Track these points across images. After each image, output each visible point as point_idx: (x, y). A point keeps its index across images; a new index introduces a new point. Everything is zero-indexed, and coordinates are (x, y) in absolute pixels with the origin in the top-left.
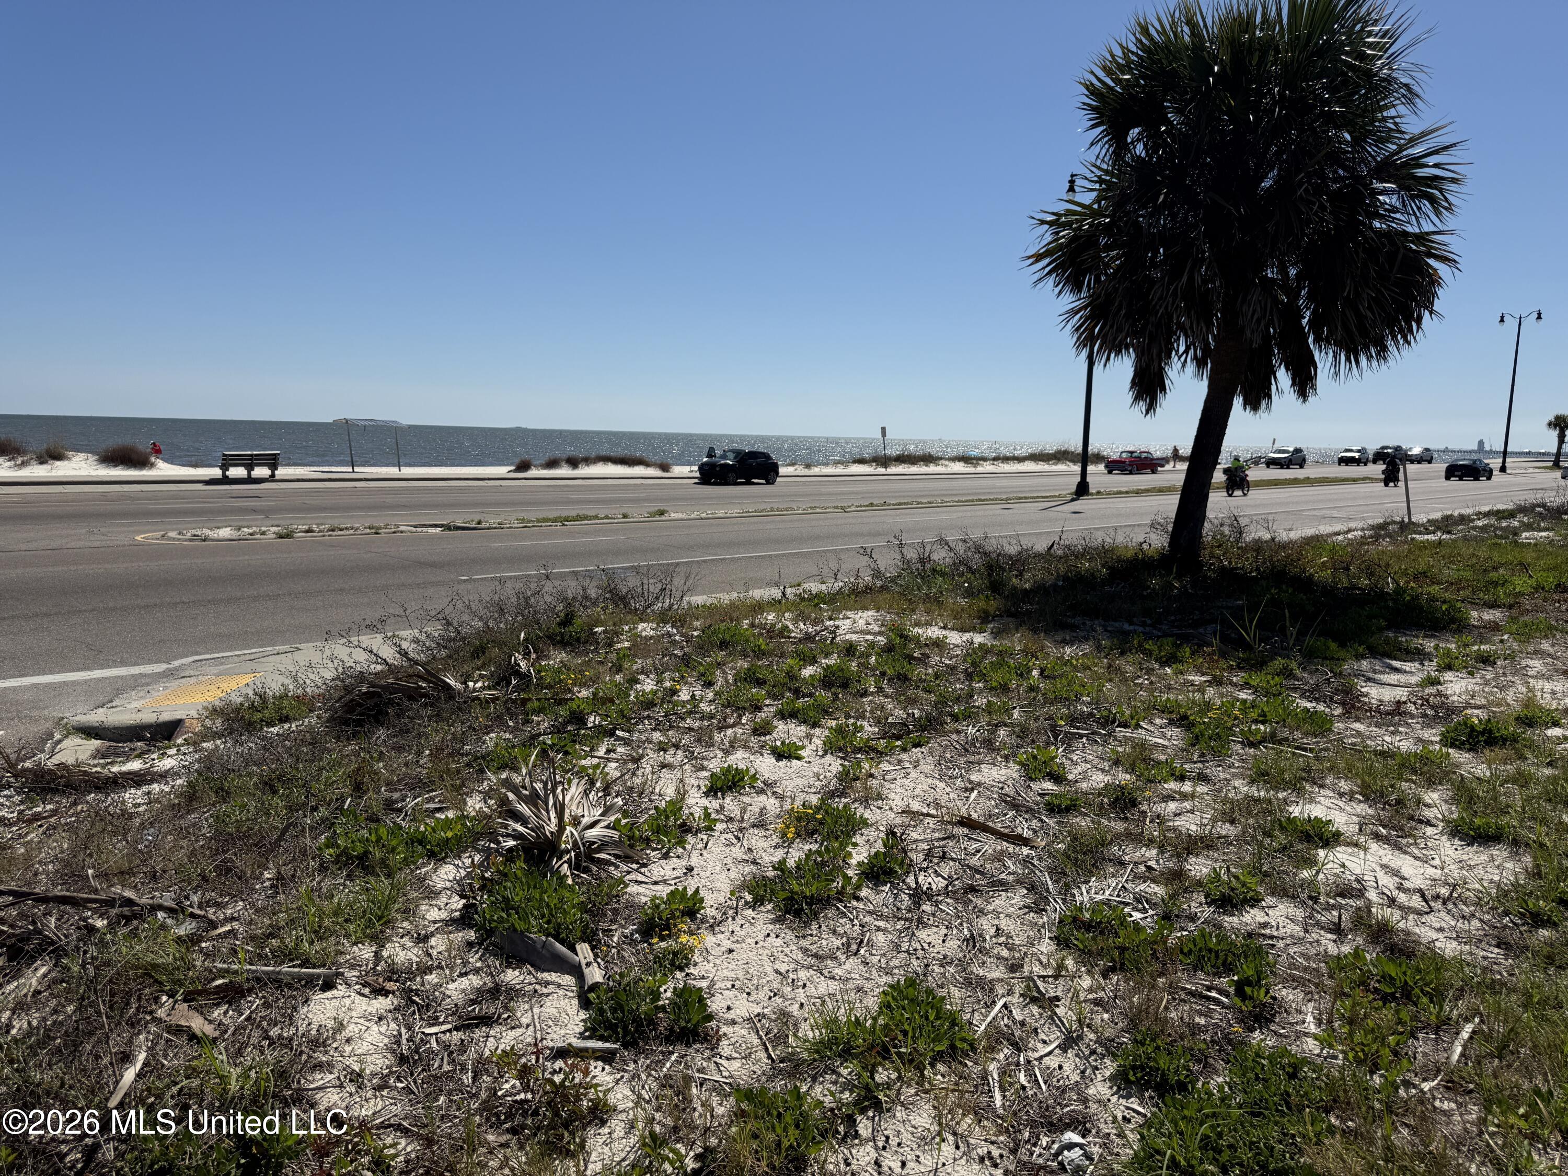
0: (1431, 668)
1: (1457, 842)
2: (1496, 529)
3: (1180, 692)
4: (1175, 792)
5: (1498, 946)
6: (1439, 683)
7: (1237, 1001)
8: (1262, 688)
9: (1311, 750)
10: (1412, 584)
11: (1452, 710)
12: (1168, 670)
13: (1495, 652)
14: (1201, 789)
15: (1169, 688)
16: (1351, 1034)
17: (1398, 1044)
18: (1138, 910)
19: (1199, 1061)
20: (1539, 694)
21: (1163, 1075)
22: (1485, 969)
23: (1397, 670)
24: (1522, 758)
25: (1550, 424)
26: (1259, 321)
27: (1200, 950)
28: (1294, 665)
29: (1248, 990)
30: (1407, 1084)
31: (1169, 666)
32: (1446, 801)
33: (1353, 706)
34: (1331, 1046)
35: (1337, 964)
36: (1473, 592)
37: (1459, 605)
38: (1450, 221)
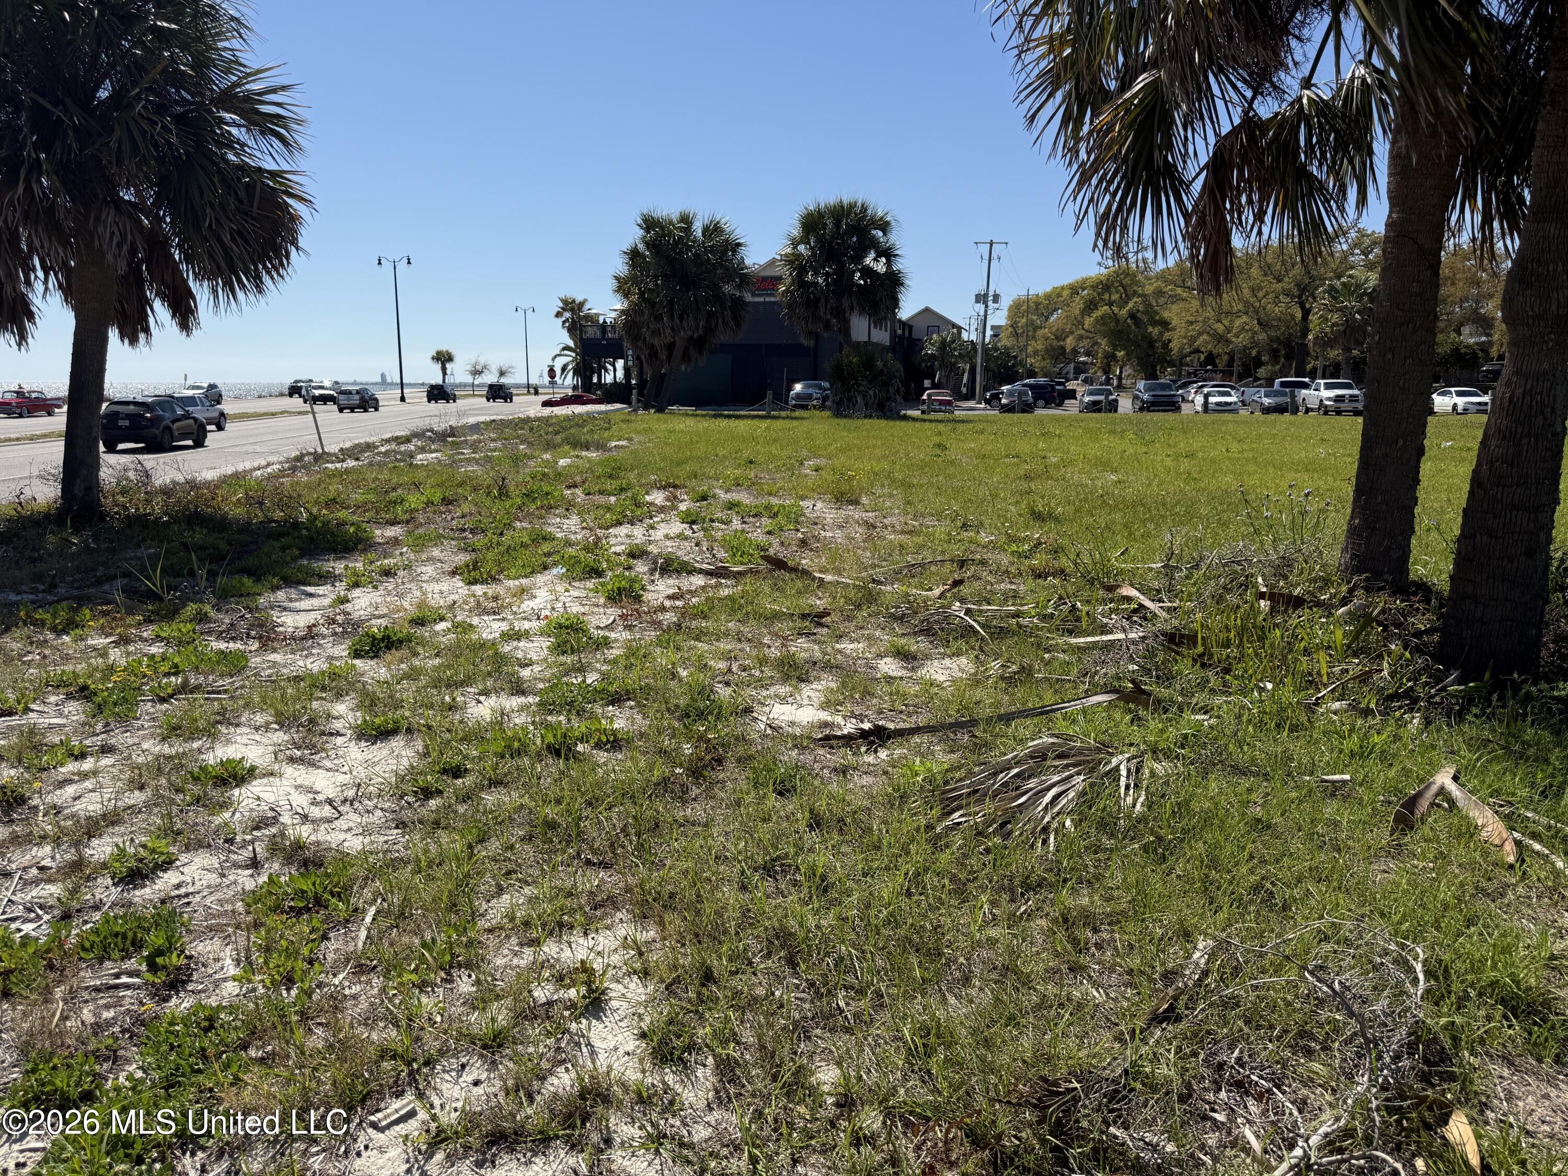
0: (341, 587)
1: (363, 744)
2: (396, 452)
3: (79, 660)
4: (74, 774)
5: (397, 827)
6: (348, 601)
7: (149, 977)
8: (174, 638)
9: (226, 691)
10: (324, 511)
11: (357, 624)
12: (66, 638)
13: (395, 565)
14: (107, 761)
15: (67, 658)
16: (266, 962)
17: (311, 951)
18: (30, 921)
19: (107, 1059)
20: (430, 595)
21: (63, 1093)
22: (385, 852)
23: (311, 595)
24: (416, 654)
25: (433, 358)
26: (119, 245)
27: (105, 938)
28: (207, 608)
29: (159, 960)
30: (320, 985)
31: (68, 634)
32: (352, 710)
33: (269, 638)
34: (249, 981)
35: (252, 898)
36: (377, 513)
37: (364, 525)
38: (302, 162)
